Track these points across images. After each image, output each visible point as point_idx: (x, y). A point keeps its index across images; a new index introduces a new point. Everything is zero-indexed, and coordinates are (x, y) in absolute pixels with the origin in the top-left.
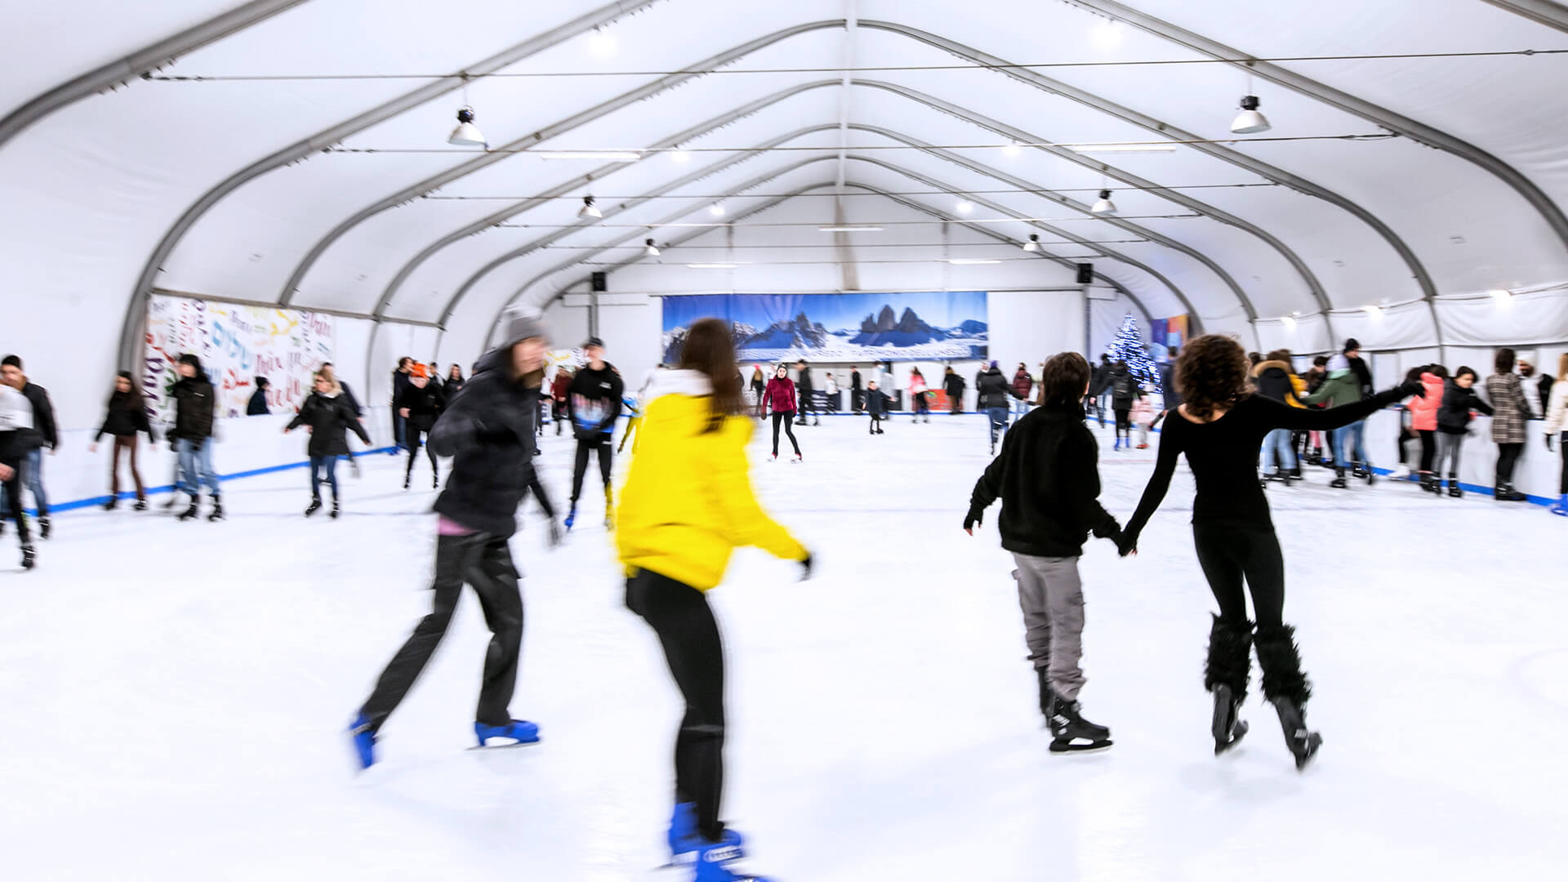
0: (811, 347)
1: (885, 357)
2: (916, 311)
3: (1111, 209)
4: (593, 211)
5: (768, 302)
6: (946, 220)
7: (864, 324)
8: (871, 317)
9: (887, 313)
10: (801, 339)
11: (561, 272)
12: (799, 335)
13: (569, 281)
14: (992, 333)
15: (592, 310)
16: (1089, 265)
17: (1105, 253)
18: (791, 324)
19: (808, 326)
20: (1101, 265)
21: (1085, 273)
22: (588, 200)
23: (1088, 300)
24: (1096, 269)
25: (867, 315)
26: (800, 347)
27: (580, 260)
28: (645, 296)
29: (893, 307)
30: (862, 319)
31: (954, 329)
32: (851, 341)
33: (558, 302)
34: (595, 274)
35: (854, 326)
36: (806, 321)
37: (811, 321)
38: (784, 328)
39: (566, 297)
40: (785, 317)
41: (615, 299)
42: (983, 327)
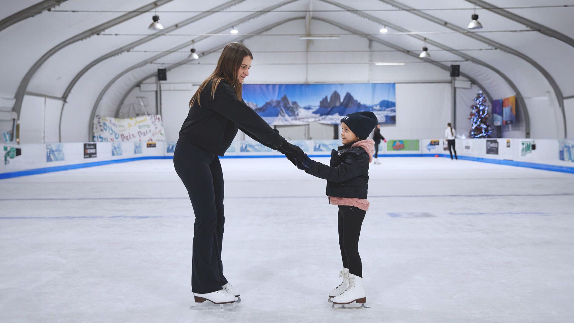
0: (289, 116)
1: (334, 122)
2: (353, 95)
3: (479, 26)
4: (159, 26)
5: (264, 89)
6: (371, 40)
7: (322, 103)
8: (326, 98)
9: (336, 95)
10: (284, 111)
11: (138, 69)
12: (283, 109)
13: (143, 76)
14: (398, 108)
15: (158, 94)
16: (458, 67)
17: (468, 58)
18: (278, 103)
19: (289, 103)
20: (465, 67)
21: (455, 71)
22: (156, 19)
23: (455, 88)
24: (462, 70)
25: (324, 97)
26: (284, 116)
27: (151, 61)
28: (191, 85)
29: (339, 92)
30: (321, 99)
31: (376, 105)
32: (314, 113)
33: (137, 88)
34: (159, 70)
35: (316, 104)
36: (287, 101)
37: (290, 100)
38: (274, 104)
39: (142, 85)
40: (275, 97)
41: (172, 87)
42: (393, 105)
